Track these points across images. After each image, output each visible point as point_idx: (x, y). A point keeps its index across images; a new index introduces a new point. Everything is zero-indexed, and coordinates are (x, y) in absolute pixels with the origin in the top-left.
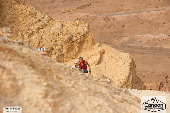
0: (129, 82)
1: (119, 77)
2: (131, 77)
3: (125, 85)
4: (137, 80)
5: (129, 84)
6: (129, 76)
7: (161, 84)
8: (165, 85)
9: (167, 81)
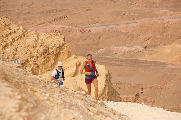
0: (105, 94)
2: (107, 88)
3: (101, 97)
4: (113, 92)
5: (105, 96)
6: (105, 88)
7: (136, 95)
8: (140, 96)
9: (142, 92)
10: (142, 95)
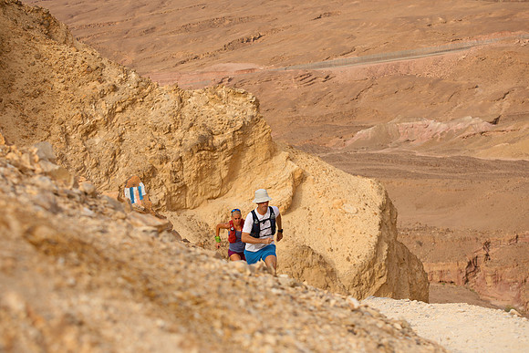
0: (378, 263)
1: (350, 250)
2: (386, 247)
4: (401, 257)
5: (380, 268)
7: (470, 264)
8: (482, 266)
9: (487, 255)
10: (488, 262)
